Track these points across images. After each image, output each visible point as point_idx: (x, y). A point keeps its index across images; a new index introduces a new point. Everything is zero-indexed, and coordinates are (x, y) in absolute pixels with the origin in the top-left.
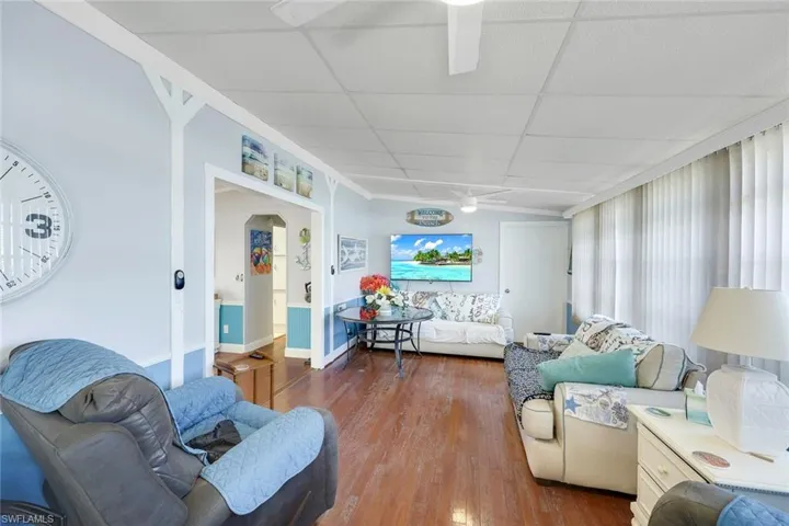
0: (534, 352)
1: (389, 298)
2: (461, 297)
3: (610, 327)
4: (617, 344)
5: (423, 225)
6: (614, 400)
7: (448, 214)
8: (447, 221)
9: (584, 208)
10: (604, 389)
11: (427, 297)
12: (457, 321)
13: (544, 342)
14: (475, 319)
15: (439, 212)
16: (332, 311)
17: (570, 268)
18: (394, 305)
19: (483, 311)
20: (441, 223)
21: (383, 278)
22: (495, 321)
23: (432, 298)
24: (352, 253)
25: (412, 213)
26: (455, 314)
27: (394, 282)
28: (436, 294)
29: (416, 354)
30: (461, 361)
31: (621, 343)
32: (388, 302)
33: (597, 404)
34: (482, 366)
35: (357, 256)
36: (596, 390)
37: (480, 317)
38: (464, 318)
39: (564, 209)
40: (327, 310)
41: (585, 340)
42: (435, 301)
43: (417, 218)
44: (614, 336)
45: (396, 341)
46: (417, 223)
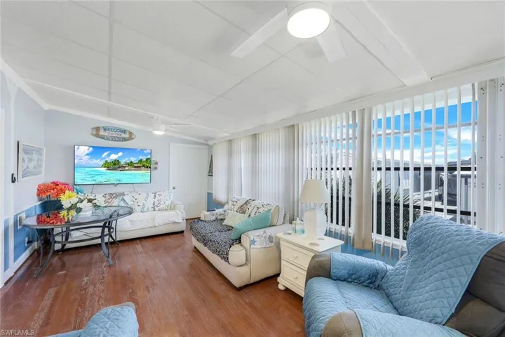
0: (209, 222)
1: (90, 201)
2: (145, 195)
3: (247, 201)
4: (256, 209)
5: (108, 139)
6: (268, 234)
7: (131, 133)
8: (130, 138)
9: (221, 141)
10: (262, 230)
11: (116, 197)
12: (142, 212)
13: (213, 215)
14: (157, 209)
15: (124, 131)
16: (11, 222)
18: (96, 206)
19: (162, 203)
20: (125, 139)
21: (64, 184)
22: (172, 207)
23: (121, 198)
24: (30, 160)
25: (98, 129)
26: (140, 208)
27: (78, 187)
28: (123, 194)
29: (114, 243)
30: (151, 239)
31: (258, 208)
32: (90, 204)
33: (263, 238)
34: (168, 239)
35: (34, 163)
36: (260, 232)
37: (161, 207)
38: (148, 209)
39: (207, 139)
40: (6, 222)
41: (235, 210)
42: (123, 200)
43: (102, 133)
44: (253, 206)
45: (102, 237)
46: (102, 137)
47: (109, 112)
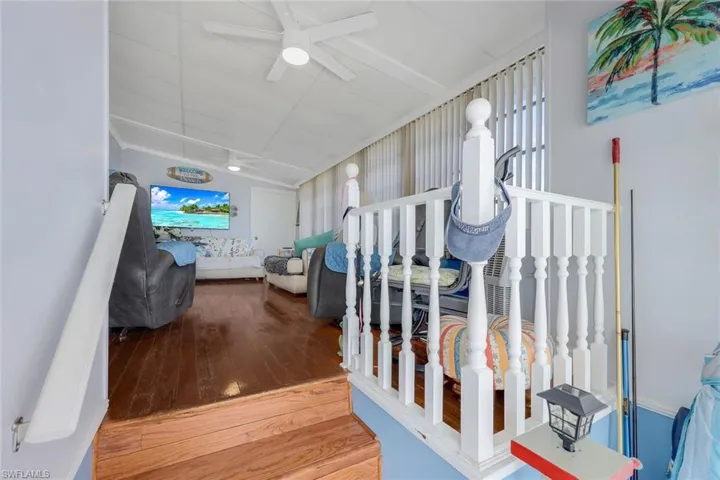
2: (222, 240)
5: (184, 180)
7: (207, 174)
8: (207, 181)
9: (304, 181)
12: (220, 257)
14: (235, 255)
15: (200, 172)
17: (298, 221)
19: (241, 249)
20: (202, 181)
22: (251, 254)
23: (198, 241)
25: (173, 169)
26: (217, 252)
37: (239, 253)
38: (225, 255)
43: (177, 173)
46: (177, 178)
47: (185, 149)
